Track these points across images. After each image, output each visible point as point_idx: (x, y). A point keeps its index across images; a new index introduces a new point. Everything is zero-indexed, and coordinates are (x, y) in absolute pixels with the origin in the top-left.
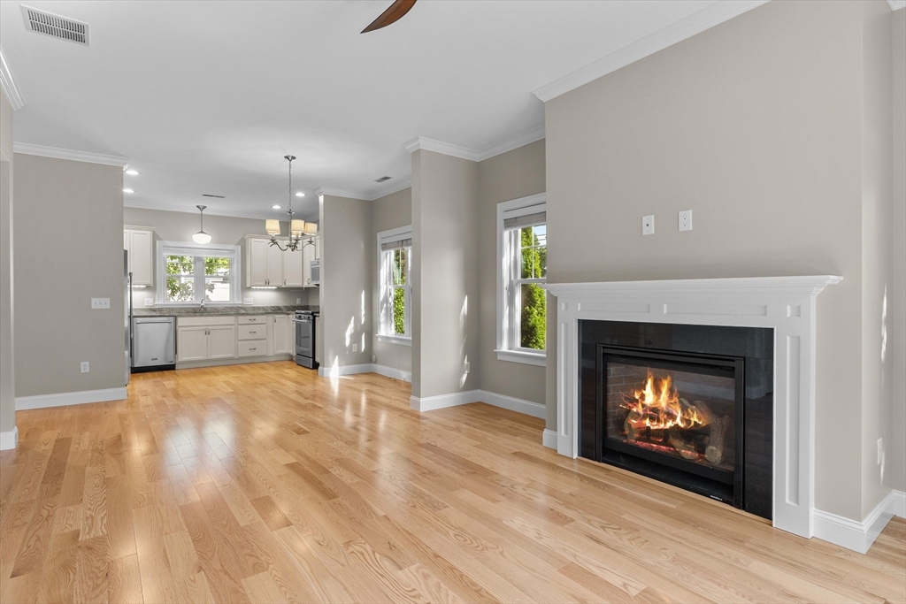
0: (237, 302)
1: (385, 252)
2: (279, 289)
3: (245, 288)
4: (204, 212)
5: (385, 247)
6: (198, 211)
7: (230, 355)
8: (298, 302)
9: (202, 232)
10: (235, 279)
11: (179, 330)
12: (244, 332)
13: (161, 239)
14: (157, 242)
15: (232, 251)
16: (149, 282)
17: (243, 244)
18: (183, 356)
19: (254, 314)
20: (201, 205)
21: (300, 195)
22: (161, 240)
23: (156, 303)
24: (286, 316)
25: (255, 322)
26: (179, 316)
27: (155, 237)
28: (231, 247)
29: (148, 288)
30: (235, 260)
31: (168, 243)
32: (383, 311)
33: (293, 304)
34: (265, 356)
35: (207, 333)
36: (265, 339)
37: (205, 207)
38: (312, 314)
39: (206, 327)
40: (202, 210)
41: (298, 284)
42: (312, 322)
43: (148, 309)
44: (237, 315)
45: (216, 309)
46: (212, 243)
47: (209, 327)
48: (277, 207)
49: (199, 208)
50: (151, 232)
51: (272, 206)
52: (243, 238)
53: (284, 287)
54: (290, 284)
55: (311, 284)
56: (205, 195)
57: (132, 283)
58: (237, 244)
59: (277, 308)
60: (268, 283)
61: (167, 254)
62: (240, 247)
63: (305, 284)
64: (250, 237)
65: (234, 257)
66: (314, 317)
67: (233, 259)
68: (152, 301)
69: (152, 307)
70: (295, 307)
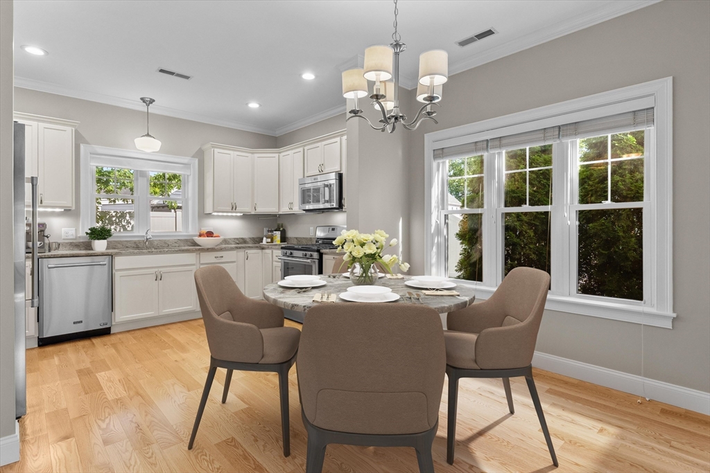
1: (437, 161)
2: (246, 217)
3: (203, 215)
4: (153, 109)
5: (440, 153)
6: (142, 107)
7: (190, 307)
9: (148, 135)
10: (190, 202)
11: (117, 275)
13: (85, 142)
14: (82, 147)
15: (187, 165)
16: (69, 202)
17: (200, 155)
18: (123, 315)
19: (220, 250)
20: (148, 96)
21: (308, 76)
22: (87, 143)
23: (81, 235)
24: (260, 251)
25: (223, 260)
26: (118, 254)
27: (79, 139)
28: (185, 160)
29: (67, 212)
30: (191, 178)
31: (99, 149)
32: (435, 249)
35: (159, 278)
37: (152, 101)
38: (318, 251)
39: (156, 270)
40: (148, 105)
41: (272, 209)
42: (317, 261)
43: (67, 243)
44: (198, 252)
45: (165, 243)
46: (162, 151)
47: (160, 270)
48: (254, 105)
49: (144, 102)
50: (74, 129)
51: (247, 104)
52: (200, 148)
53: (253, 213)
54: (262, 209)
55: (297, 209)
56: (162, 71)
57: (43, 204)
58: (193, 157)
59: (241, 241)
60: (234, 208)
61: (94, 165)
62: (196, 161)
63: (285, 210)
64: (213, 147)
65: (189, 174)
66: (321, 255)
67: (188, 176)
68: (74, 232)
69: (74, 241)
70: (262, 239)
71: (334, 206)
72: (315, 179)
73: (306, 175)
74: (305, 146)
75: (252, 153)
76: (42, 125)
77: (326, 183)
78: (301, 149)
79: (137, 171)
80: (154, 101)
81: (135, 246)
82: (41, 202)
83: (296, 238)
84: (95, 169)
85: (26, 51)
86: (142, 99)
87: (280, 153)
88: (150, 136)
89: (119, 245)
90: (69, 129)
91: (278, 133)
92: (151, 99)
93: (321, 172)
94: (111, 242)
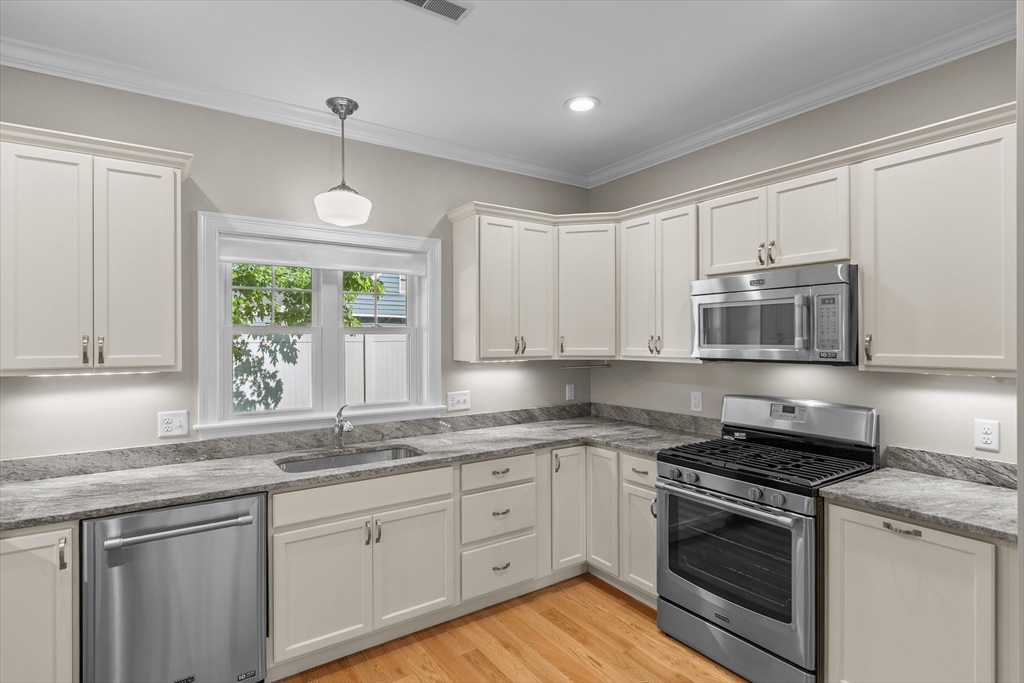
0: (429, 405)
3: (451, 364)
4: (356, 128)
6: (329, 125)
7: (439, 601)
8: (569, 395)
9: (343, 187)
10: (426, 337)
11: (279, 539)
12: (478, 514)
13: (211, 208)
14: (202, 219)
15: (419, 255)
16: (168, 355)
17: (445, 232)
19: (506, 454)
20: (343, 92)
22: (213, 209)
23: (197, 426)
24: (581, 449)
25: (509, 478)
26: (280, 488)
27: (192, 201)
28: (416, 242)
29: (162, 376)
30: (426, 284)
31: (239, 222)
33: (559, 402)
34: (529, 581)
35: (374, 536)
36: (531, 528)
37: (352, 107)
38: (808, 491)
39: (368, 517)
40: (343, 118)
42: (811, 522)
43: (168, 447)
44: (458, 464)
45: (377, 432)
46: (370, 225)
47: (376, 516)
48: (582, 105)
49: (335, 110)
50: (178, 172)
51: (567, 102)
52: (446, 216)
53: (556, 358)
54: (575, 350)
55: (678, 353)
57: (106, 363)
58: (432, 235)
59: (524, 415)
60: (521, 349)
61: (230, 260)
62: (438, 245)
63: (636, 350)
64: (479, 212)
65: (422, 273)
66: (820, 503)
67: (420, 278)
68: (183, 419)
69: (184, 441)
70: (563, 409)
71: (841, 359)
72: (753, 282)
74: (701, 200)
75: (555, 224)
76: (105, 162)
78: (691, 209)
79: (319, 270)
80: (356, 106)
81: (315, 443)
82: (101, 360)
83: (648, 412)
84: (230, 269)
86: (331, 102)
87: (619, 221)
88: (348, 189)
90: (167, 172)
91: (593, 181)
92: (350, 101)
93: (770, 264)
94: (264, 437)
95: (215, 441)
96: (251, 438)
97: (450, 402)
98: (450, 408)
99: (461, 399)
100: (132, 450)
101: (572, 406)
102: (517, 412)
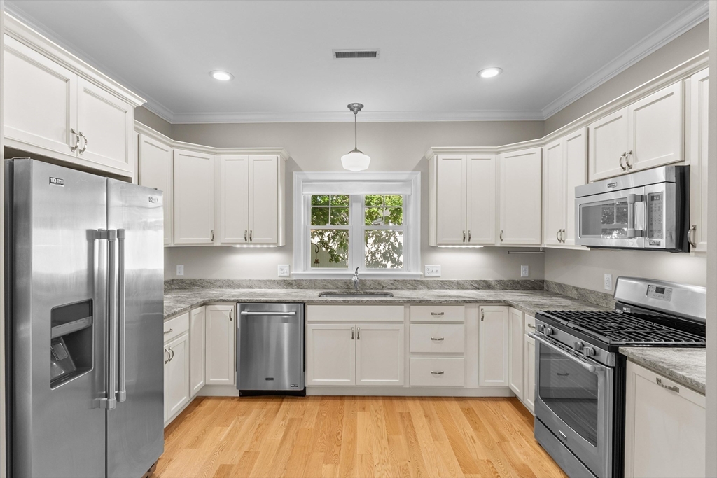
0: (413, 271)
2: (488, 249)
3: (427, 248)
4: (362, 117)
6: (349, 117)
7: (395, 381)
8: (524, 273)
9: (356, 150)
10: (412, 230)
11: (309, 327)
12: (422, 336)
13: (299, 170)
14: (295, 175)
15: (406, 182)
16: (274, 238)
17: (424, 168)
18: (315, 377)
19: (440, 303)
20: (355, 101)
23: (293, 272)
24: (505, 308)
25: (443, 318)
26: (310, 302)
27: (289, 169)
28: (404, 175)
30: (413, 199)
31: (311, 175)
33: (513, 277)
34: (460, 388)
35: (356, 336)
36: (461, 354)
37: (360, 107)
38: (613, 349)
39: (353, 325)
40: (356, 113)
41: (530, 240)
42: (610, 372)
43: (281, 281)
44: (408, 305)
45: (379, 284)
46: (371, 168)
47: (358, 325)
48: (490, 73)
49: (352, 110)
50: (279, 156)
51: (479, 73)
52: (424, 157)
53: (498, 245)
54: (512, 240)
55: (572, 241)
56: (339, 55)
57: (253, 242)
58: (415, 170)
59: (483, 284)
60: (468, 238)
61: (309, 193)
62: (419, 175)
63: (551, 241)
64: (436, 153)
66: (621, 360)
67: (409, 196)
68: (288, 268)
69: (288, 279)
70: (518, 282)
71: (663, 245)
72: (609, 186)
73: (591, 179)
74: (590, 122)
75: (498, 153)
76: (253, 157)
77: (639, 192)
78: (582, 130)
80: (362, 106)
82: (251, 240)
84: (310, 197)
85: (215, 79)
86: (349, 107)
87: (544, 144)
88: (358, 151)
89: (329, 285)
90: (274, 157)
91: (546, 114)
92: (359, 104)
93: (627, 169)
94: (321, 281)
95: (300, 280)
96: (315, 281)
97: (426, 272)
98: (427, 275)
99: (434, 270)
100: (268, 281)
101: (525, 281)
102: (476, 282)
